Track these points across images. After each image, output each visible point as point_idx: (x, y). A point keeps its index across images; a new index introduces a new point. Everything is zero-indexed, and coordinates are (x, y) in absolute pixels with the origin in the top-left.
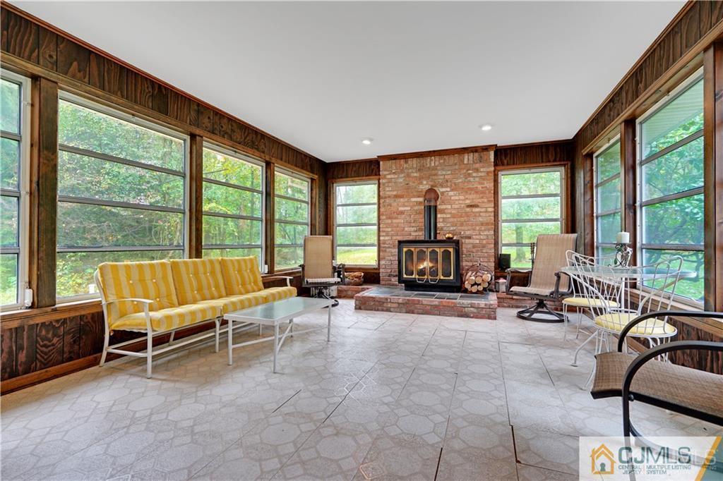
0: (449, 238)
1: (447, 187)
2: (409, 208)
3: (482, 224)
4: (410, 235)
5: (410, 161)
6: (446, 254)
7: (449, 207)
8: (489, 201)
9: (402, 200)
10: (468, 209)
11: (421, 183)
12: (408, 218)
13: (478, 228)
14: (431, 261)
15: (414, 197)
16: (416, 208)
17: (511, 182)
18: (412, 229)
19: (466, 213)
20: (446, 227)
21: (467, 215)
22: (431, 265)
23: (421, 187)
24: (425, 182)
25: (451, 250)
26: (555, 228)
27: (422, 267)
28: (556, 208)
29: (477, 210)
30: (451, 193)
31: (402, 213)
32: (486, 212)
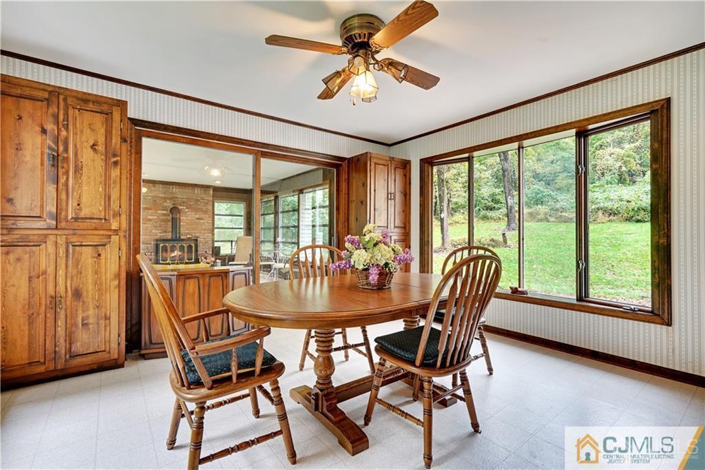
0: (189, 238)
1: (184, 206)
2: (156, 217)
3: (205, 230)
4: (157, 235)
5: (157, 185)
6: (190, 247)
7: (185, 218)
8: (210, 217)
9: (150, 211)
10: (197, 221)
11: (166, 202)
12: (155, 224)
13: (202, 232)
14: (180, 251)
15: (160, 210)
16: (161, 217)
17: (221, 207)
18: (157, 231)
19: (196, 223)
20: (185, 231)
21: (196, 224)
22: (180, 253)
23: (165, 204)
24: (168, 201)
25: (193, 245)
26: (241, 233)
27: (173, 255)
28: (241, 222)
29: (203, 221)
30: (187, 210)
31: (150, 220)
32: (207, 223)
